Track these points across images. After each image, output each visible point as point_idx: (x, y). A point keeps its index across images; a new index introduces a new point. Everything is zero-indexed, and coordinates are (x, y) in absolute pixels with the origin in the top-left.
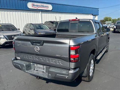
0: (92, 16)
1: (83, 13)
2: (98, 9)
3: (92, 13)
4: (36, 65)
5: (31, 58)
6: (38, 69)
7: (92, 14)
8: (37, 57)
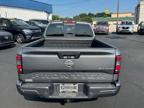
0: (46, 13)
1: (35, 9)
2: (52, 5)
3: (45, 10)
4: (63, 85)
5: (56, 77)
6: (64, 90)
7: (46, 12)
8: (67, 75)
